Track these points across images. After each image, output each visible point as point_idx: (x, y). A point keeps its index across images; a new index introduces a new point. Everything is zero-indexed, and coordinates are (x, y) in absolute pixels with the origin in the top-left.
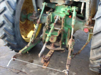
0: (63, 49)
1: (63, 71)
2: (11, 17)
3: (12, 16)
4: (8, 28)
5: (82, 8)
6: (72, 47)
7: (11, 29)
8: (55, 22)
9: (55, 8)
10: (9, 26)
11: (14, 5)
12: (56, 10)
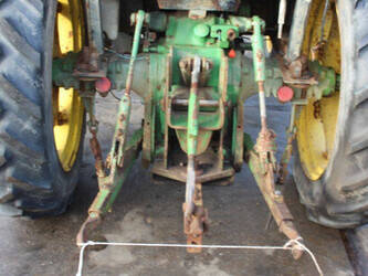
0: (229, 172)
2: (32, 82)
3: (35, 78)
4: (21, 126)
5: (281, 21)
6: (273, 159)
7: (34, 132)
8: (194, 80)
9: (166, 29)
10: (25, 120)
11: (34, 34)
12: (171, 37)
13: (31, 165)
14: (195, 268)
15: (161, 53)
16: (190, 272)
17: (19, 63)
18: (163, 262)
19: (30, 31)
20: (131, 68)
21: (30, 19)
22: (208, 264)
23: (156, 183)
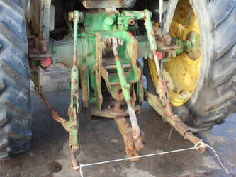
1: (195, 148)
2: (23, 64)
7: (25, 98)
8: (115, 53)
9: (84, 22)
10: (20, 91)
11: (20, 31)
12: (88, 26)
13: (22, 121)
14: (123, 171)
15: (84, 38)
16: (121, 174)
17: (14, 52)
18: (102, 171)
19: (18, 30)
20: (75, 49)
21: (16, 22)
22: (129, 167)
23: (93, 121)
